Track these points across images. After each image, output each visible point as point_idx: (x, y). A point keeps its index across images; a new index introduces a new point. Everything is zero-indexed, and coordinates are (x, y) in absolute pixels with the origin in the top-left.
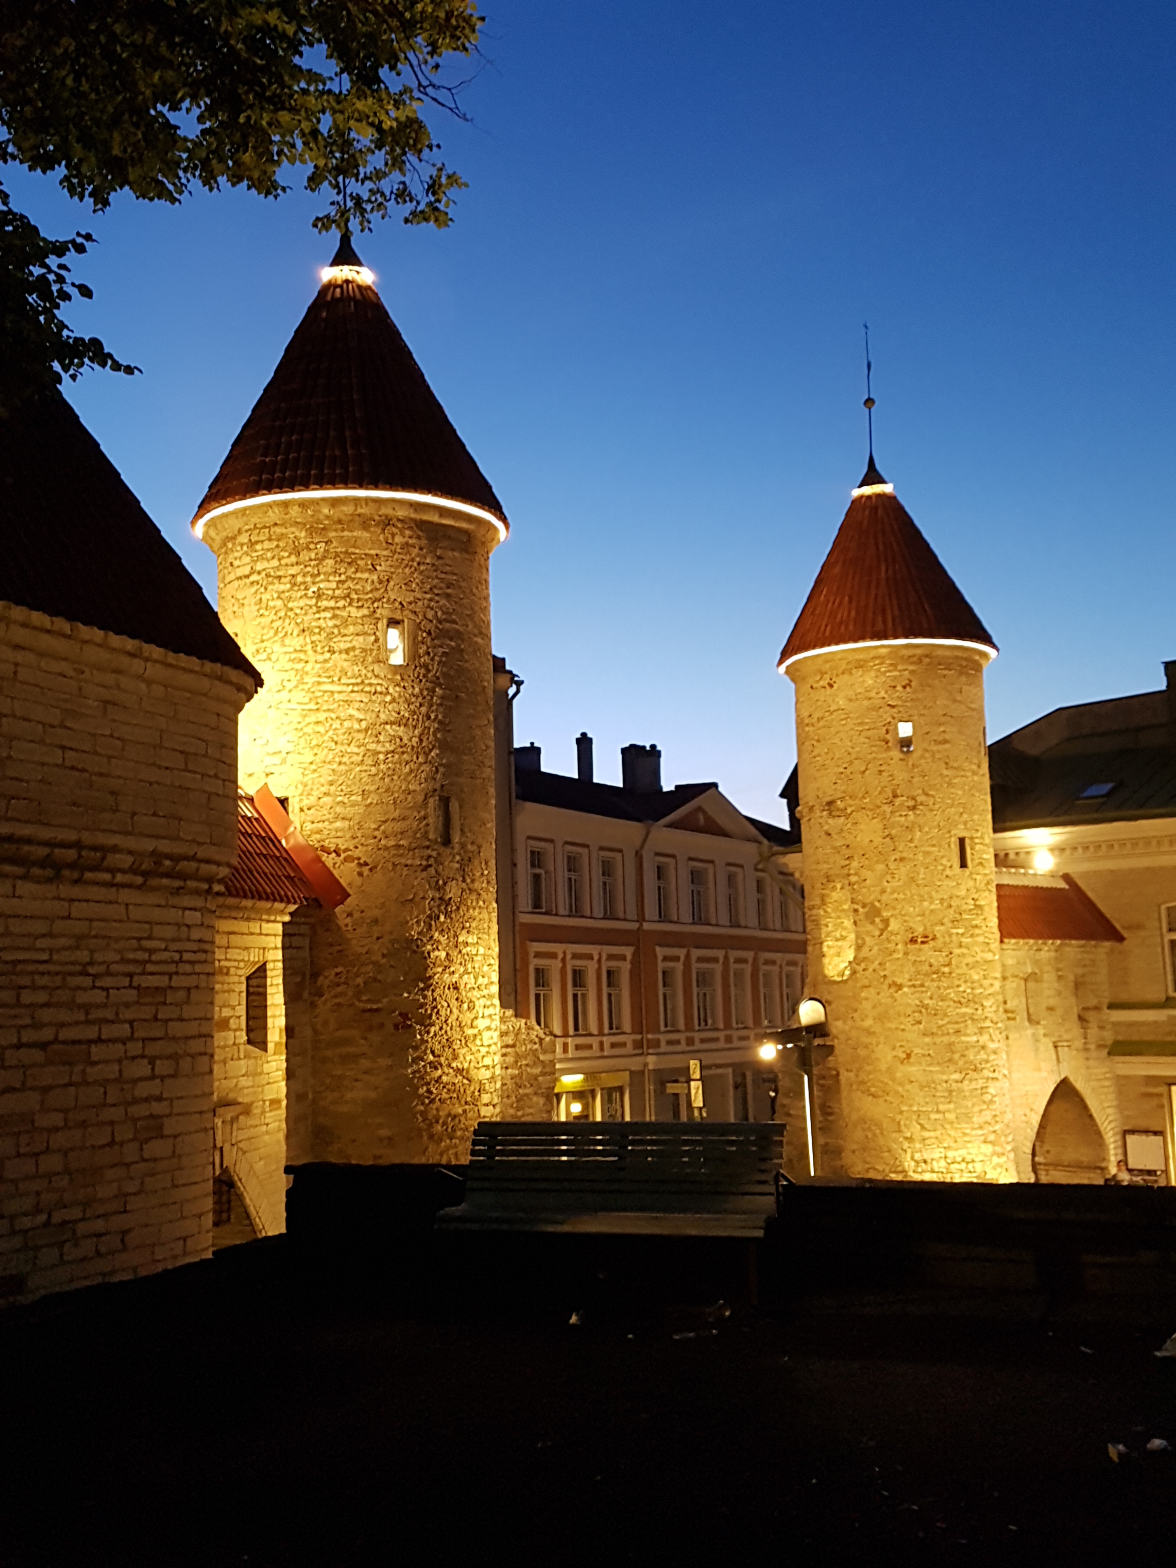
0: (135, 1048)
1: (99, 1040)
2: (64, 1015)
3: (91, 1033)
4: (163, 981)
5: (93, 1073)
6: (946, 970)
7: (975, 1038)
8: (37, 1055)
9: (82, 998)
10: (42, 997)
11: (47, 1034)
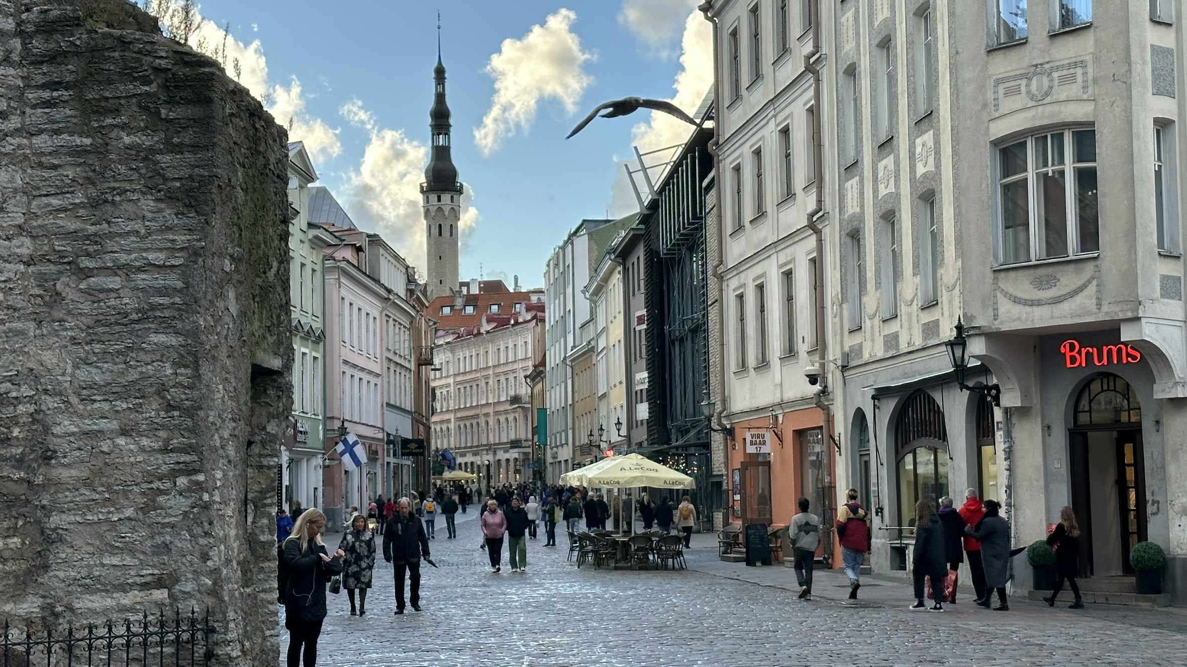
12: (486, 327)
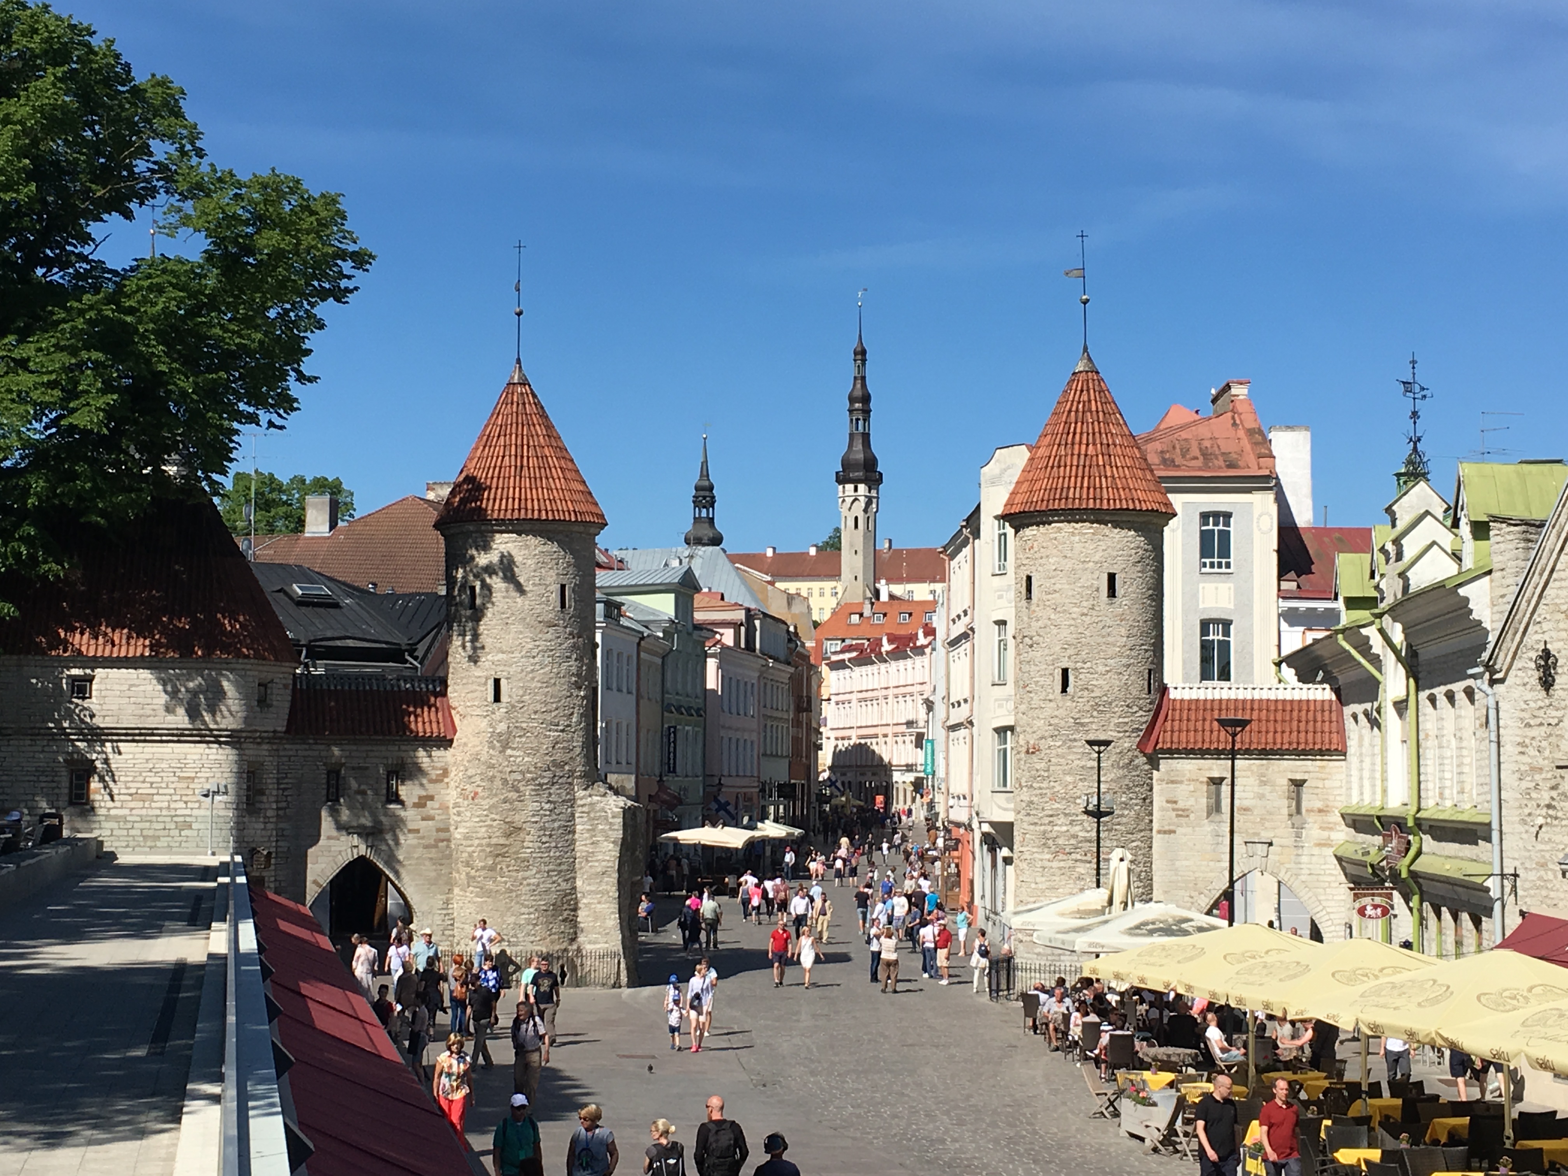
0: (178, 798)
1: (158, 794)
2: (139, 785)
3: (155, 791)
4: (193, 775)
5: (153, 805)
6: (1046, 774)
7: (1064, 828)
8: (130, 798)
9: (148, 779)
10: (130, 779)
11: (133, 791)
12: (886, 647)
